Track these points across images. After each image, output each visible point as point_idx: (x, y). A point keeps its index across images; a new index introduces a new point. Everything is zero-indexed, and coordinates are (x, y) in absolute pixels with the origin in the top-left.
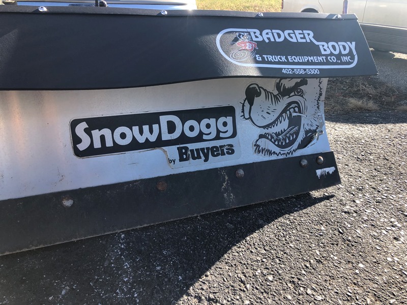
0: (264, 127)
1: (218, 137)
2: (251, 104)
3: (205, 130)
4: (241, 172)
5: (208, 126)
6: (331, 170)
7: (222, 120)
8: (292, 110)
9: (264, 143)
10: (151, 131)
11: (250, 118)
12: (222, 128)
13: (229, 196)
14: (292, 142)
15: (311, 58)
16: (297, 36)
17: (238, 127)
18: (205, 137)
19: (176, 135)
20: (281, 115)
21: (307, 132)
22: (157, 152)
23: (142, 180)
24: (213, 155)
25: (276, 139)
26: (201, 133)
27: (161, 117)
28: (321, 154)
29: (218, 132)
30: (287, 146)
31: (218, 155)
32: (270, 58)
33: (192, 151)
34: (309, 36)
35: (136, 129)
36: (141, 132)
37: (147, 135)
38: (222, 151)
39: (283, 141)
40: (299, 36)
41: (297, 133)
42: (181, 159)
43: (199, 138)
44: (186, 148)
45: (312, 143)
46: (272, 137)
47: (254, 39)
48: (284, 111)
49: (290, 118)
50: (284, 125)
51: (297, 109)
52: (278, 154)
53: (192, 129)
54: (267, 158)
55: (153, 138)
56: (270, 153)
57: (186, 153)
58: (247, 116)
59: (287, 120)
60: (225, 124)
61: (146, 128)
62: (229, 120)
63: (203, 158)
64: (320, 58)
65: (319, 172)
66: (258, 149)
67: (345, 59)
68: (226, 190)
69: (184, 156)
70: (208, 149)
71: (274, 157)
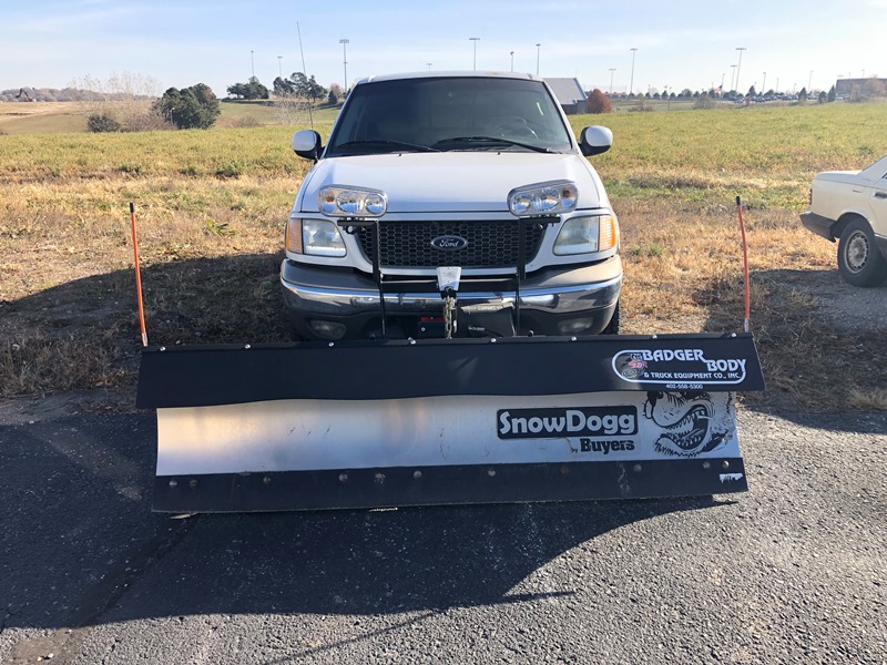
0: (667, 427)
1: (618, 433)
2: (653, 405)
3: (607, 426)
4: (639, 467)
5: (610, 422)
6: (738, 476)
7: (624, 417)
8: (697, 413)
9: (665, 442)
10: (558, 423)
11: (652, 417)
12: (623, 425)
13: (625, 487)
14: (696, 445)
15: (695, 375)
16: (686, 355)
17: (639, 424)
18: (606, 432)
19: (580, 427)
20: (685, 417)
21: (714, 436)
22: (562, 441)
23: (548, 463)
24: (613, 449)
25: (678, 439)
26: (603, 428)
27: (568, 412)
28: (727, 459)
29: (620, 428)
30: (690, 447)
31: (618, 449)
32: (657, 375)
33: (593, 443)
34: (699, 354)
35: (546, 420)
36: (550, 423)
37: (554, 426)
38: (623, 446)
39: (687, 442)
40: (688, 355)
41: (703, 436)
42: (583, 450)
43: (601, 432)
44: (588, 440)
45: (719, 446)
46: (675, 438)
47: (646, 359)
48: (689, 413)
49: (695, 420)
50: (689, 426)
51: (703, 413)
52: (680, 454)
53: (594, 423)
54: (668, 457)
55: (559, 429)
56: (671, 452)
57: (587, 444)
58: (649, 415)
59: (692, 423)
60: (626, 421)
61: (554, 420)
62: (631, 418)
63: (603, 450)
64: (706, 375)
65: (723, 477)
66: (658, 447)
67: (731, 375)
68: (622, 482)
69: (585, 447)
70: (608, 442)
71: (675, 457)
